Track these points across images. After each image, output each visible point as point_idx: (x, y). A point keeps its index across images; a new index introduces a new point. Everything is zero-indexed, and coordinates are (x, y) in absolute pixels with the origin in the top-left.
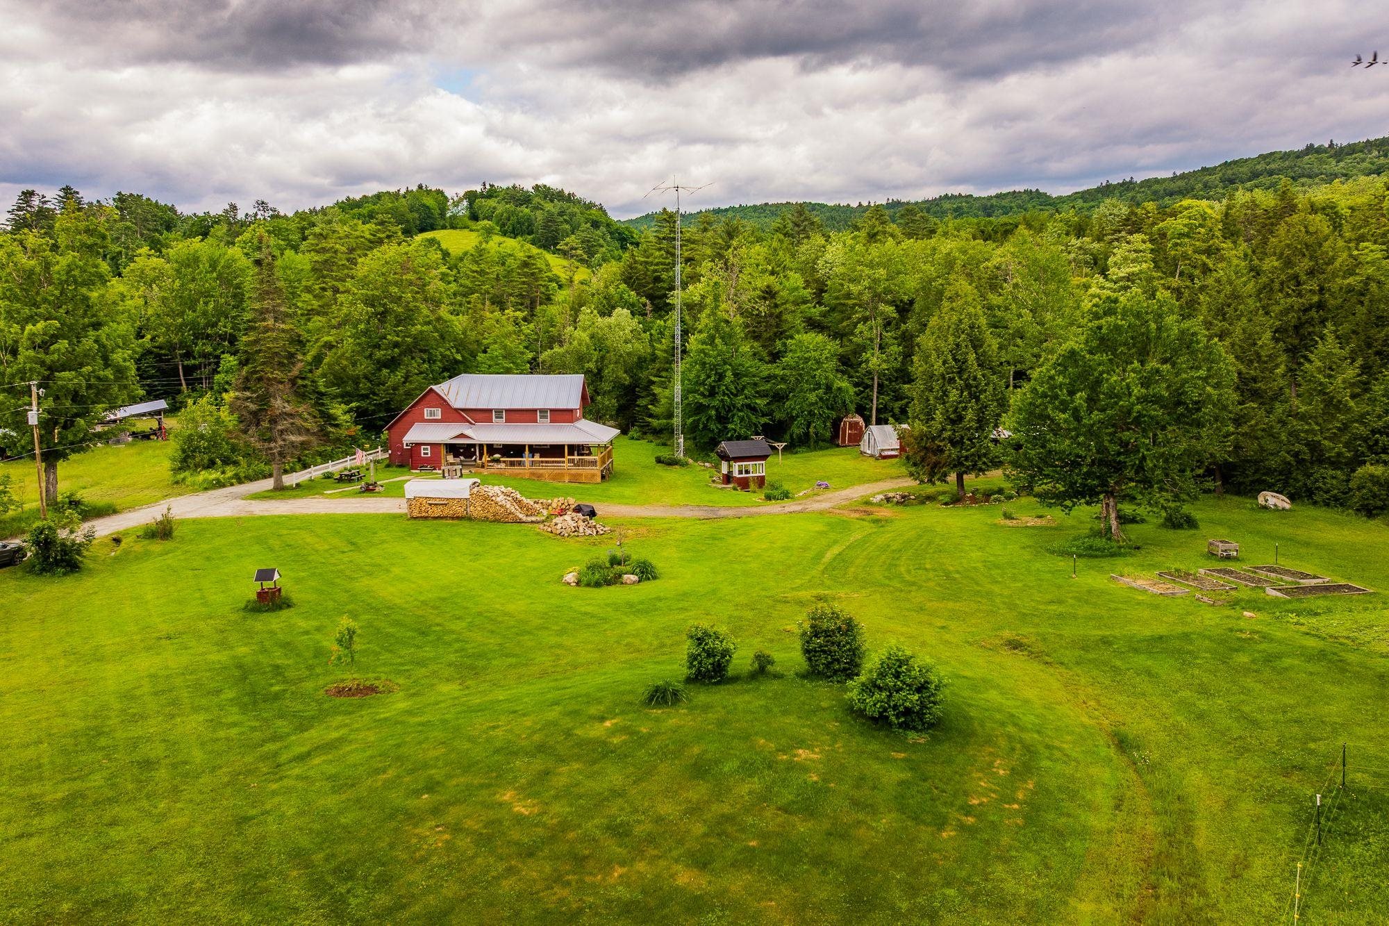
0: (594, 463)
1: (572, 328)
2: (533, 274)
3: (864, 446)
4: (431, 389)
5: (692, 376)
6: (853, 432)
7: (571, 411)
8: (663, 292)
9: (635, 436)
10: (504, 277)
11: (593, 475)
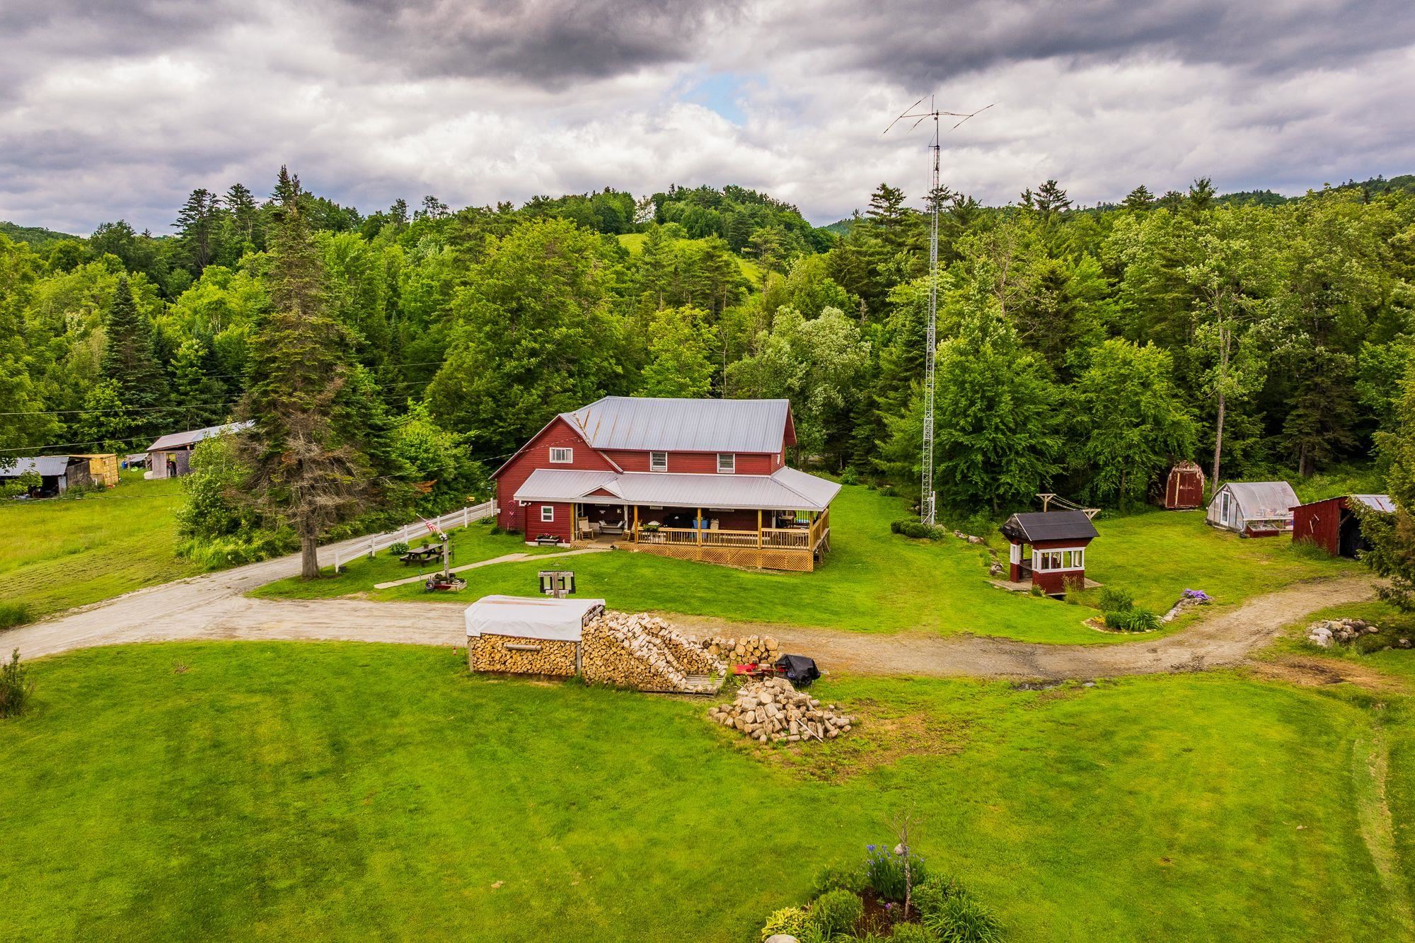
0: (803, 540)
1: (765, 332)
2: (718, 268)
3: (1214, 513)
4: (560, 419)
5: (946, 403)
6: (1187, 488)
7: (768, 456)
8: (880, 289)
9: (850, 479)
10: (685, 271)
11: (801, 559)
